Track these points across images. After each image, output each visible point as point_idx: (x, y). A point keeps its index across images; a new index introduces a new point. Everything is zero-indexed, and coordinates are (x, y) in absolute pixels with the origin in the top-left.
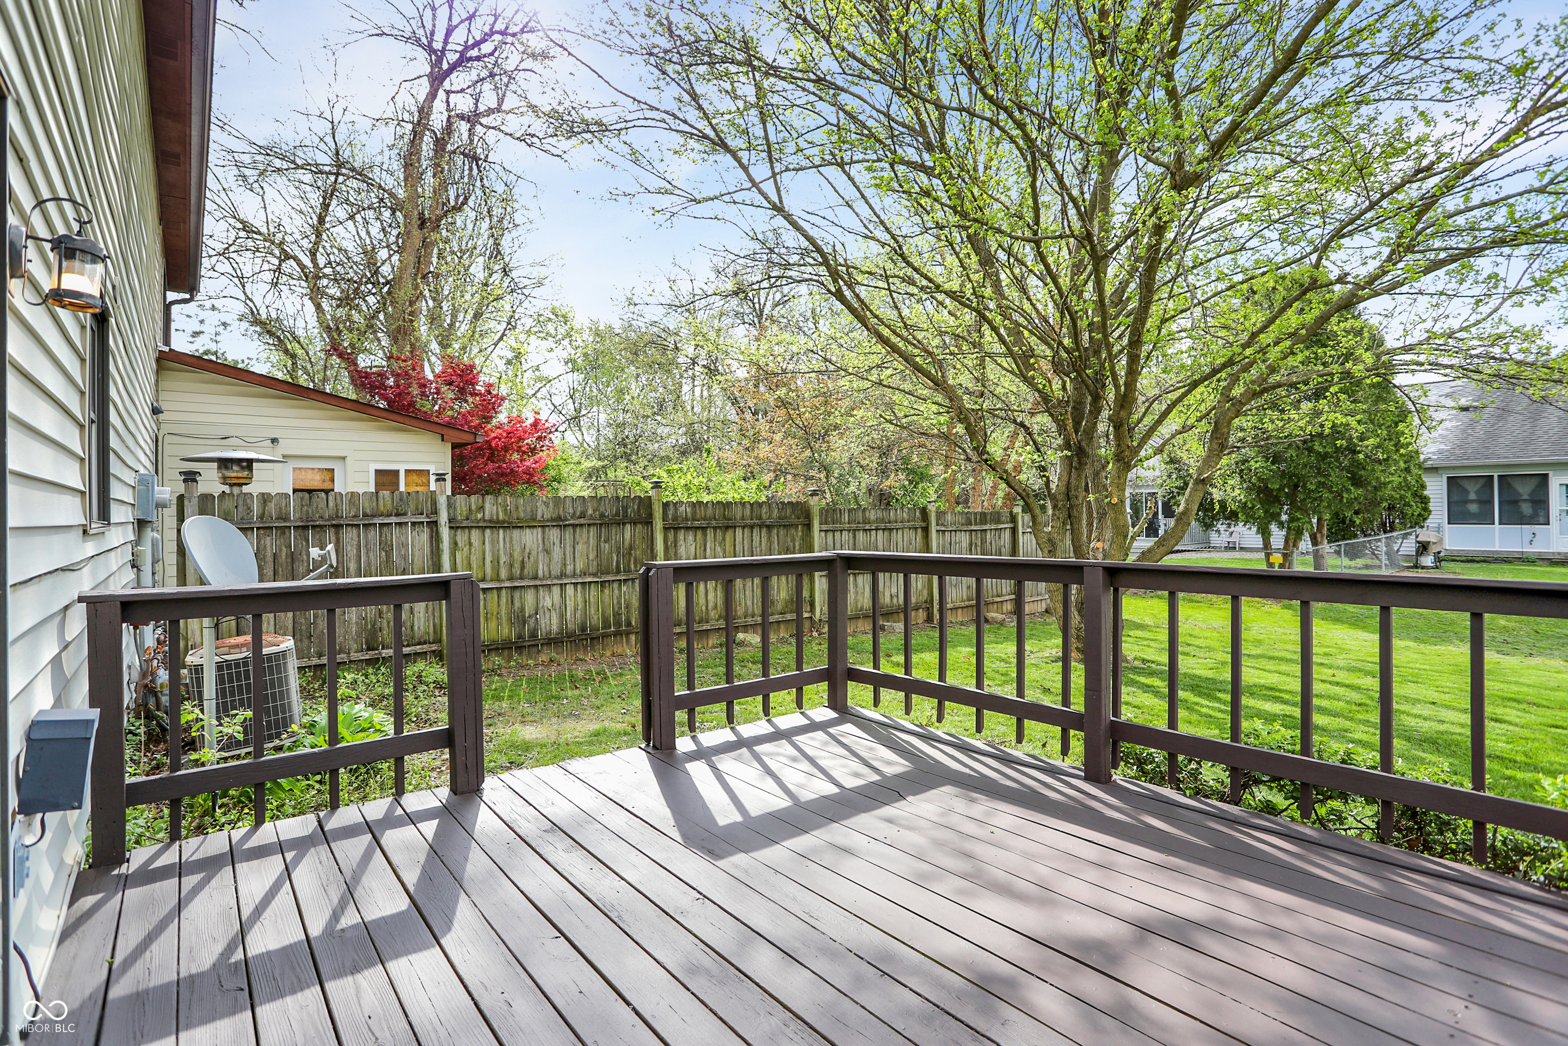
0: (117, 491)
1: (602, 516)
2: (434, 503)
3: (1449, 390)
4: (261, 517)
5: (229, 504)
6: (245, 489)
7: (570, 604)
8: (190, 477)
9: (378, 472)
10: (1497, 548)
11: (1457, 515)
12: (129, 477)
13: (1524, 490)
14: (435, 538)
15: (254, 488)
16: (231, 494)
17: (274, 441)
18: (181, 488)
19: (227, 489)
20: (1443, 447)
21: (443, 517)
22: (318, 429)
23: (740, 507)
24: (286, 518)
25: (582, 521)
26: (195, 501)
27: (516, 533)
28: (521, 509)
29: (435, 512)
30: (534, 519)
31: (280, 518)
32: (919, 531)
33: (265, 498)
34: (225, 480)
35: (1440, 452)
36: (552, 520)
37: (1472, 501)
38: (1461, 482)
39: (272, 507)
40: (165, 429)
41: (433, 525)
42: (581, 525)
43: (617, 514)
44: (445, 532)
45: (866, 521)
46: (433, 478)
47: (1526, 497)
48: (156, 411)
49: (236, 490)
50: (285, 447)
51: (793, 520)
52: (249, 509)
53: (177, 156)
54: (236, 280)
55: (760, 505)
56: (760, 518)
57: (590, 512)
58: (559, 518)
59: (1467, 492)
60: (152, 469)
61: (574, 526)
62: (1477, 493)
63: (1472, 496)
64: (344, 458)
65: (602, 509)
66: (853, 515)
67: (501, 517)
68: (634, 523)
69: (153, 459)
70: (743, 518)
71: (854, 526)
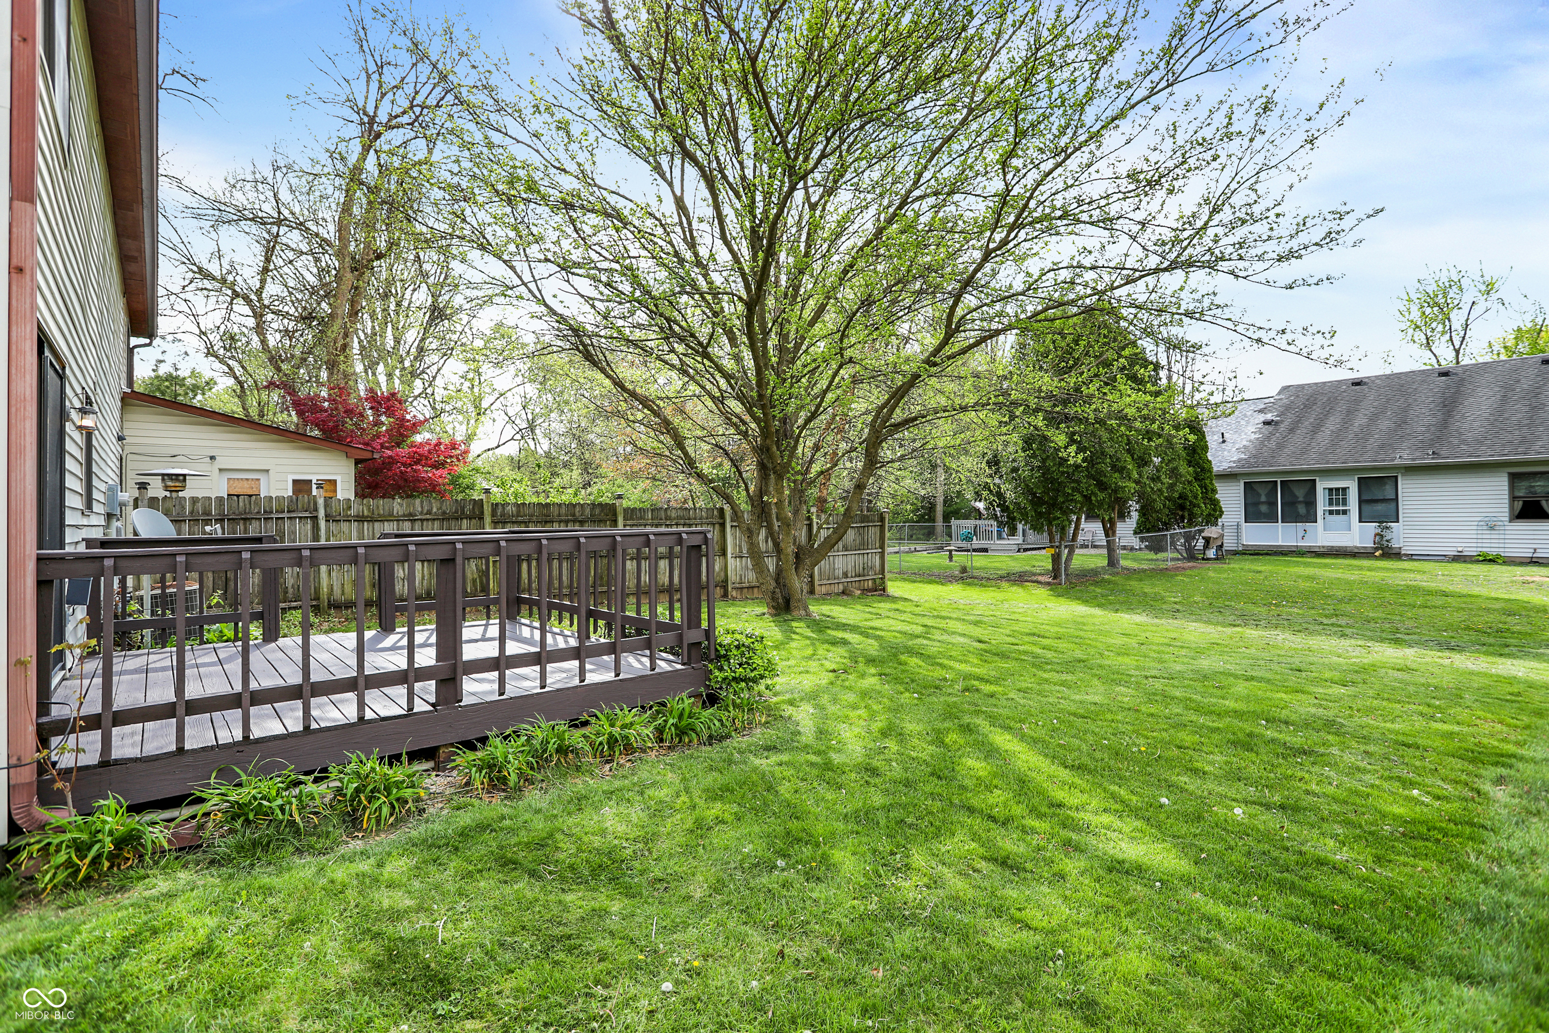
0: (96, 495)
1: (444, 513)
2: (315, 503)
3: (1263, 406)
4: (192, 513)
5: (169, 504)
6: (181, 494)
7: (418, 576)
8: (143, 486)
9: (295, 482)
10: (1280, 543)
11: (1253, 514)
12: (103, 487)
13: (1300, 493)
14: (316, 528)
15: (185, 494)
16: (171, 497)
17: (212, 458)
18: (136, 493)
19: (168, 494)
20: (1243, 456)
21: (321, 513)
22: (247, 449)
23: (556, 507)
24: (210, 514)
25: (428, 517)
26: (146, 502)
27: (377, 525)
28: (381, 508)
29: (316, 510)
30: (391, 515)
31: (204, 513)
32: (717, 526)
33: (194, 500)
34: (166, 488)
35: (1240, 460)
36: (404, 515)
37: (1263, 503)
38: (1254, 486)
39: (199, 506)
40: (128, 449)
41: (315, 519)
42: (428, 520)
43: (456, 512)
44: (322, 524)
45: (668, 518)
46: (314, 487)
47: (1301, 499)
48: (120, 438)
49: (174, 495)
50: (221, 463)
51: (603, 516)
52: (184, 508)
53: (136, 258)
54: (192, 318)
55: (574, 506)
56: (574, 515)
57: (435, 510)
58: (411, 515)
59: (1259, 495)
60: (118, 480)
61: (421, 520)
62: (1266, 495)
63: (1263, 499)
64: (267, 471)
65: (444, 508)
66: (655, 513)
67: (366, 513)
68: (470, 518)
69: (118, 473)
70: (559, 515)
71: (656, 522)
